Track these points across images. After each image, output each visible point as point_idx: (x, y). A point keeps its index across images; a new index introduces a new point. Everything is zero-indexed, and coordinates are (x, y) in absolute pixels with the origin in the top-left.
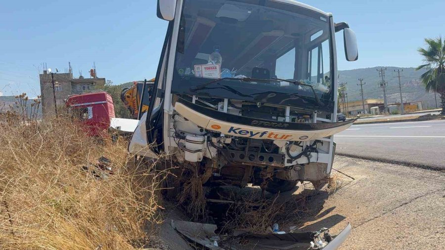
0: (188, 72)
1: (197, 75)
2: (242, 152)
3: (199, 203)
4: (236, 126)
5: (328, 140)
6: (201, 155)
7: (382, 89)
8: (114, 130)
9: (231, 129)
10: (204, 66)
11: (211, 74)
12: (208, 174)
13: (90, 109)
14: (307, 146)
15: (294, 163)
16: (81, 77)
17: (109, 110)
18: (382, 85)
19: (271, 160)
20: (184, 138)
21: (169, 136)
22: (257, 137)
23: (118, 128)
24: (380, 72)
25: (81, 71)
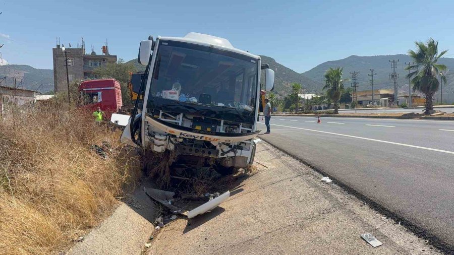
0: (158, 95)
1: (164, 97)
2: (190, 148)
3: (166, 178)
4: (183, 132)
5: (249, 142)
6: (164, 148)
7: (393, 81)
8: (113, 124)
9: (181, 134)
10: (168, 92)
11: (173, 97)
12: (171, 160)
13: (100, 93)
14: (235, 145)
15: (225, 156)
16: (93, 53)
17: (117, 96)
18: (393, 76)
19: (210, 153)
20: (154, 136)
21: (145, 135)
22: (199, 139)
23: (117, 122)
24: (393, 64)
25: (93, 47)
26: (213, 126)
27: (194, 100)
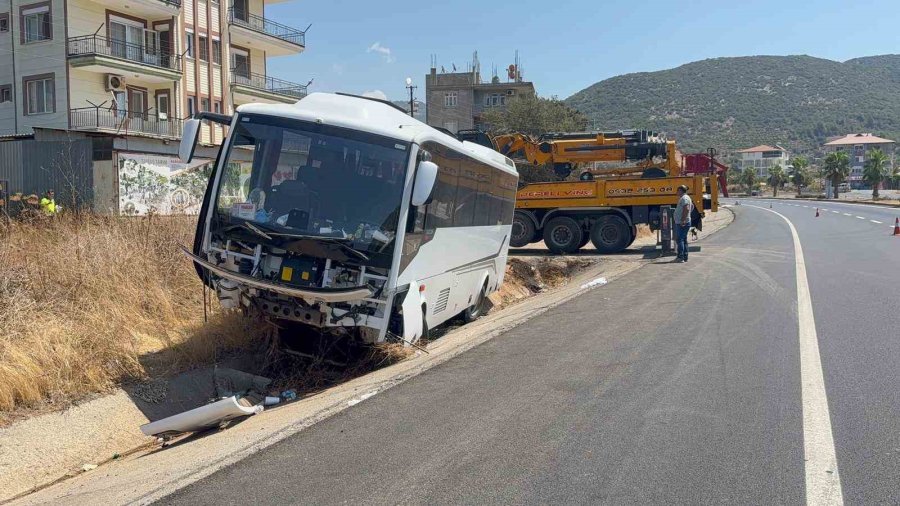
1: (234, 214)
5: (381, 302)
6: (233, 302)
10: (241, 205)
11: (247, 215)
14: (356, 306)
16: (495, 79)
19: (308, 317)
26: (315, 269)
27: (281, 221)
